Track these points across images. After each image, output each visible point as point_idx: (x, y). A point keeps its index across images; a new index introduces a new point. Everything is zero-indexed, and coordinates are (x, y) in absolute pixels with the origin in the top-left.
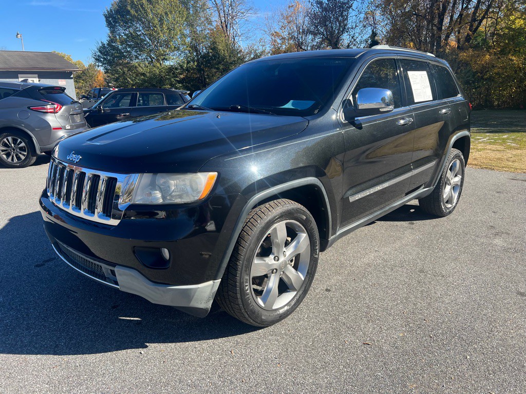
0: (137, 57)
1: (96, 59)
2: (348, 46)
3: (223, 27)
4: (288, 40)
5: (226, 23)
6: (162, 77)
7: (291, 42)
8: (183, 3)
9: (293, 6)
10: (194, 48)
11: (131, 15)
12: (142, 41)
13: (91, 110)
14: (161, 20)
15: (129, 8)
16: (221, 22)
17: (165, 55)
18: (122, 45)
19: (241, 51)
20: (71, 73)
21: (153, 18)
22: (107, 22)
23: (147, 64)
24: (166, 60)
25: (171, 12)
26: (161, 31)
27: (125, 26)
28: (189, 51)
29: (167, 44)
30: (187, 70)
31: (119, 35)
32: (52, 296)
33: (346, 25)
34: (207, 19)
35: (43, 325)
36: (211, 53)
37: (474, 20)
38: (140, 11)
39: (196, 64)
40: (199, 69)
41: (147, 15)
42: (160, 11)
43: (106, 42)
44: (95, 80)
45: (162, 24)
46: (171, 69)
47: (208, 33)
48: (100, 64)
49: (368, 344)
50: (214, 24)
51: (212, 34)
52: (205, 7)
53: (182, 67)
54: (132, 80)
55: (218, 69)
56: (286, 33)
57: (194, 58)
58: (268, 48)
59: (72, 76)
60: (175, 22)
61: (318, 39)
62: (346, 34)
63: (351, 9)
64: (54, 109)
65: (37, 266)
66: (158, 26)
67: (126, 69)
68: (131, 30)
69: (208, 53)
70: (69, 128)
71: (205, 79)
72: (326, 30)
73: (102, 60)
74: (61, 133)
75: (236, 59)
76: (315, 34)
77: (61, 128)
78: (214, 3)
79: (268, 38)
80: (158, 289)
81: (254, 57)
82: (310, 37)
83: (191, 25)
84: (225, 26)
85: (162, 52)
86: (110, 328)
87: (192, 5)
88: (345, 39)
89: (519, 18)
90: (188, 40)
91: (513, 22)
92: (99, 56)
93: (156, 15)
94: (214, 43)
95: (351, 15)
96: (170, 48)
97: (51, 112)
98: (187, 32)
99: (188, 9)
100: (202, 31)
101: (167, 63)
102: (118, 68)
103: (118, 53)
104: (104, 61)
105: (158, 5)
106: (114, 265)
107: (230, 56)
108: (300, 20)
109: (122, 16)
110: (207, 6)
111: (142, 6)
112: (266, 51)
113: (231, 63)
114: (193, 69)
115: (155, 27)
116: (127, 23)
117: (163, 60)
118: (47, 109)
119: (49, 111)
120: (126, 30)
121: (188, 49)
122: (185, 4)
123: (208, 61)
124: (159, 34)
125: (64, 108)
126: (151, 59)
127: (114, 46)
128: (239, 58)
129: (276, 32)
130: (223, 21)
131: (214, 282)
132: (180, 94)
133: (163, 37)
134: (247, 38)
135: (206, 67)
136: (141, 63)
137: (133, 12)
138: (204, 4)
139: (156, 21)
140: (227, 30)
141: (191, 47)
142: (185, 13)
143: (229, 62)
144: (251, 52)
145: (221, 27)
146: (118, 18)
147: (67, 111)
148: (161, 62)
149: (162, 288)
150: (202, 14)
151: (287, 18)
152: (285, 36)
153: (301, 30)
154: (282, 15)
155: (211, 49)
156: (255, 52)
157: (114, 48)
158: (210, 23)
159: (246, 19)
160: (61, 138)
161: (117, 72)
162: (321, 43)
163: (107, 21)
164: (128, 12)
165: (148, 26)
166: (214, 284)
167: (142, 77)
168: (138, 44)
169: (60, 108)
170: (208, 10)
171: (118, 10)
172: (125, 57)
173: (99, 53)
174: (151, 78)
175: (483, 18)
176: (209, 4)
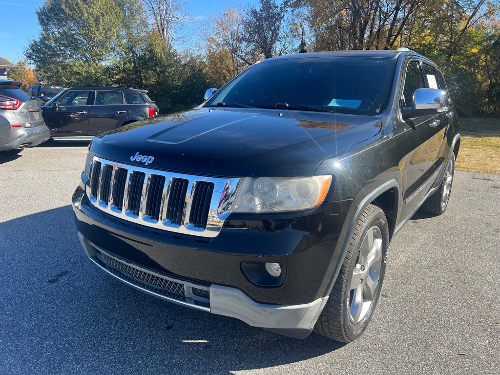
0: (71, 57)
1: (28, 57)
2: (280, 54)
3: (159, 31)
4: (223, 45)
5: (162, 26)
6: (98, 77)
7: (226, 48)
8: (120, 5)
9: (227, 14)
10: (131, 50)
11: (65, 14)
12: (77, 40)
13: (45, 108)
14: (97, 20)
15: (64, 7)
16: (158, 26)
17: (100, 55)
18: (55, 43)
19: (177, 54)
20: (4, 70)
21: (89, 18)
22: (40, 20)
23: (83, 64)
24: (102, 60)
25: (107, 13)
26: (97, 31)
27: (58, 25)
28: (126, 53)
29: (102, 44)
30: (124, 71)
31: (53, 33)
32: (88, 318)
33: (277, 34)
34: (143, 22)
35: (94, 356)
36: (148, 55)
37: (391, 35)
38: (75, 10)
39: (133, 65)
40: (136, 71)
41: (82, 14)
42: (96, 11)
43: (38, 40)
44: (24, 78)
45: (97, 25)
46: (107, 70)
47: (145, 36)
48: (32, 62)
49: (464, 355)
50: (151, 27)
51: (149, 37)
52: (141, 10)
53: (118, 67)
54: (66, 79)
55: (155, 70)
56: (221, 39)
57: (130, 60)
58: (204, 53)
59: (6, 73)
60: (111, 23)
61: (252, 46)
62: (277, 43)
63: (282, 20)
64: (13, 105)
65: (50, 282)
66: (93, 26)
67: (60, 68)
68: (66, 29)
69: (145, 54)
70: (29, 125)
71: (142, 80)
72: (260, 38)
73: (34, 57)
74: (21, 132)
75: (172, 62)
76: (249, 42)
77: (20, 126)
78: (151, 7)
79: (204, 44)
80: (265, 311)
81: (190, 61)
82: (244, 44)
83: (127, 27)
84: (162, 29)
85: (98, 52)
86: (178, 354)
87: (128, 7)
88: (278, 47)
89: (428, 35)
90: (124, 41)
91: (423, 38)
92: (30, 54)
93: (92, 15)
94: (151, 45)
95: (282, 25)
96: (107, 49)
97: (10, 109)
98: (123, 33)
99: (124, 11)
100: (138, 33)
101: (104, 64)
102: (52, 66)
103: (50, 51)
104: (36, 59)
105: (94, 5)
106: (208, 284)
107: (167, 59)
108: (235, 28)
109: (57, 14)
110: (143, 9)
111: (76, 5)
112: (202, 56)
113: (167, 66)
114: (130, 70)
115: (91, 27)
116: (61, 22)
117: (98, 60)
118: (6, 105)
119: (8, 107)
120: (59, 28)
121: (124, 50)
122: (121, 5)
123: (145, 63)
124: (95, 34)
125: (23, 104)
126: (86, 59)
127: (47, 44)
128: (175, 61)
129: (211, 38)
130: (159, 25)
131: (323, 299)
132: (139, 93)
133: (99, 37)
134: (183, 42)
135: (143, 68)
136: (75, 62)
137: (67, 11)
138: (140, 8)
139: (92, 21)
140: (163, 34)
141: (128, 48)
142: (122, 15)
143: (166, 64)
144: (187, 56)
145: (157, 30)
146: (52, 16)
147: (26, 107)
148: (97, 62)
149: (269, 309)
150: (137, 17)
151: (222, 24)
152: (220, 42)
153: (235, 37)
154: (217, 21)
155: (148, 51)
156: (191, 56)
157: (47, 46)
158: (146, 26)
159: (182, 24)
160: (20, 136)
161: (51, 70)
162: (255, 50)
163: (39, 18)
164: (62, 11)
165: (83, 25)
166: (322, 302)
167: (78, 76)
168: (72, 43)
169: (20, 105)
170: (143, 13)
171: (51, 8)
172: (58, 56)
173: (30, 51)
174: (87, 78)
175: (398, 33)
176: (145, 7)
